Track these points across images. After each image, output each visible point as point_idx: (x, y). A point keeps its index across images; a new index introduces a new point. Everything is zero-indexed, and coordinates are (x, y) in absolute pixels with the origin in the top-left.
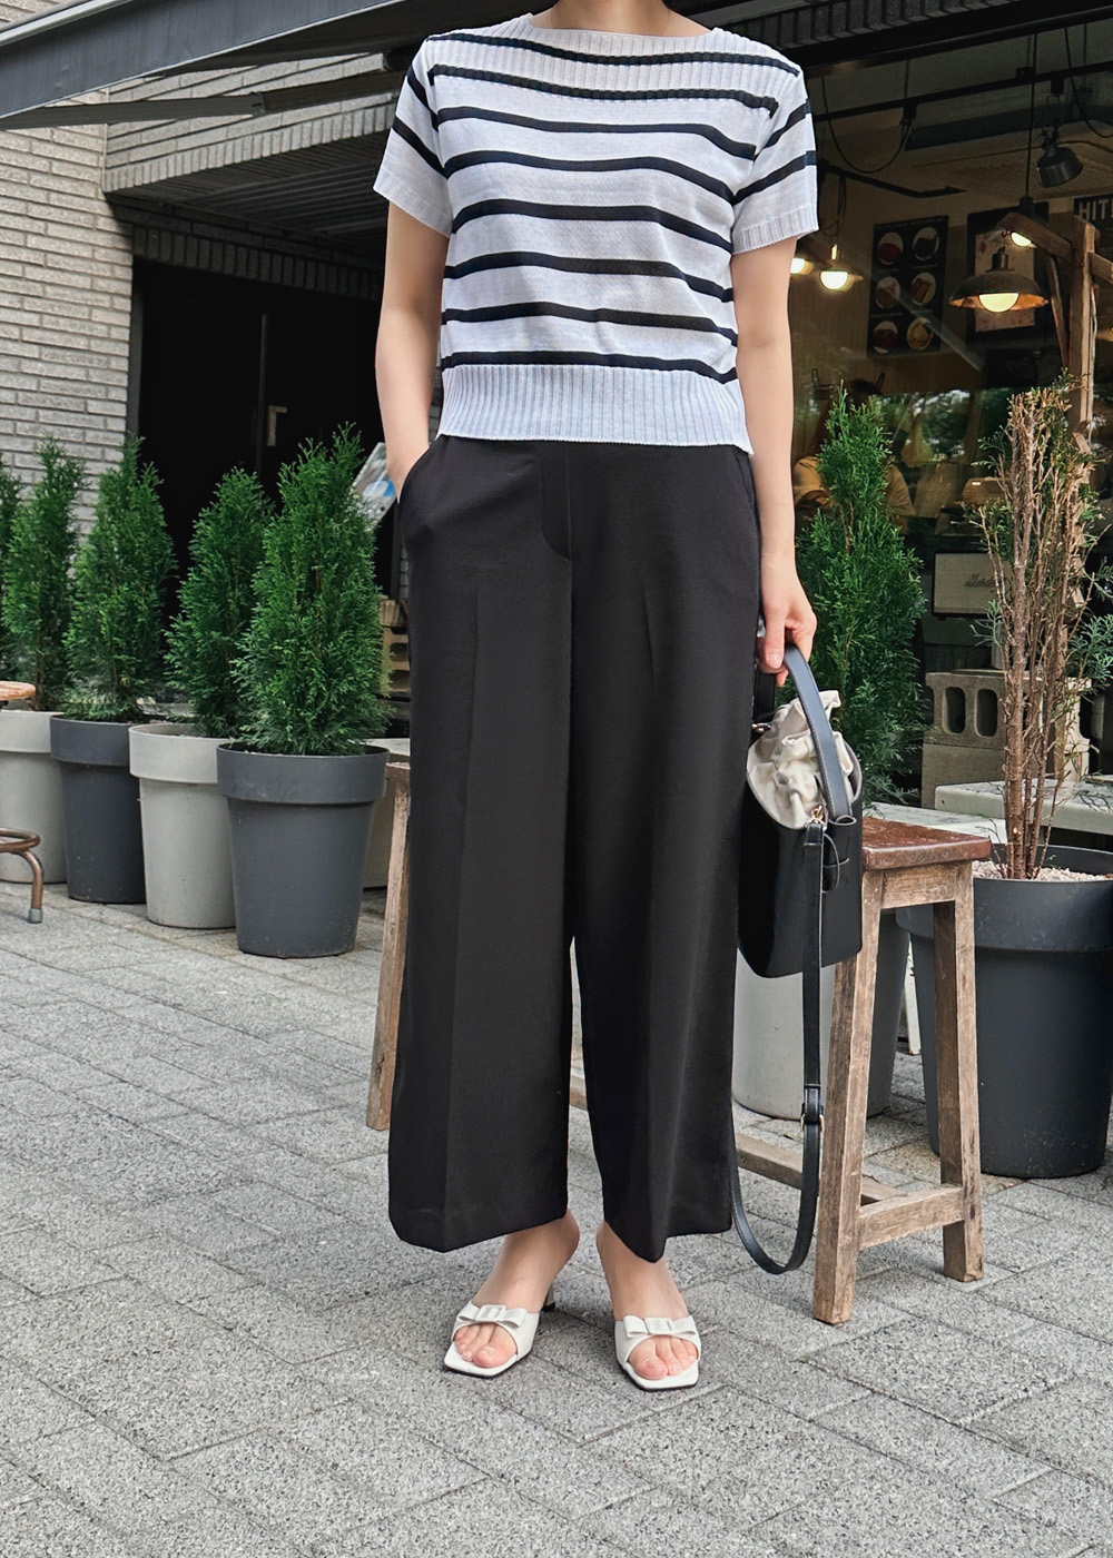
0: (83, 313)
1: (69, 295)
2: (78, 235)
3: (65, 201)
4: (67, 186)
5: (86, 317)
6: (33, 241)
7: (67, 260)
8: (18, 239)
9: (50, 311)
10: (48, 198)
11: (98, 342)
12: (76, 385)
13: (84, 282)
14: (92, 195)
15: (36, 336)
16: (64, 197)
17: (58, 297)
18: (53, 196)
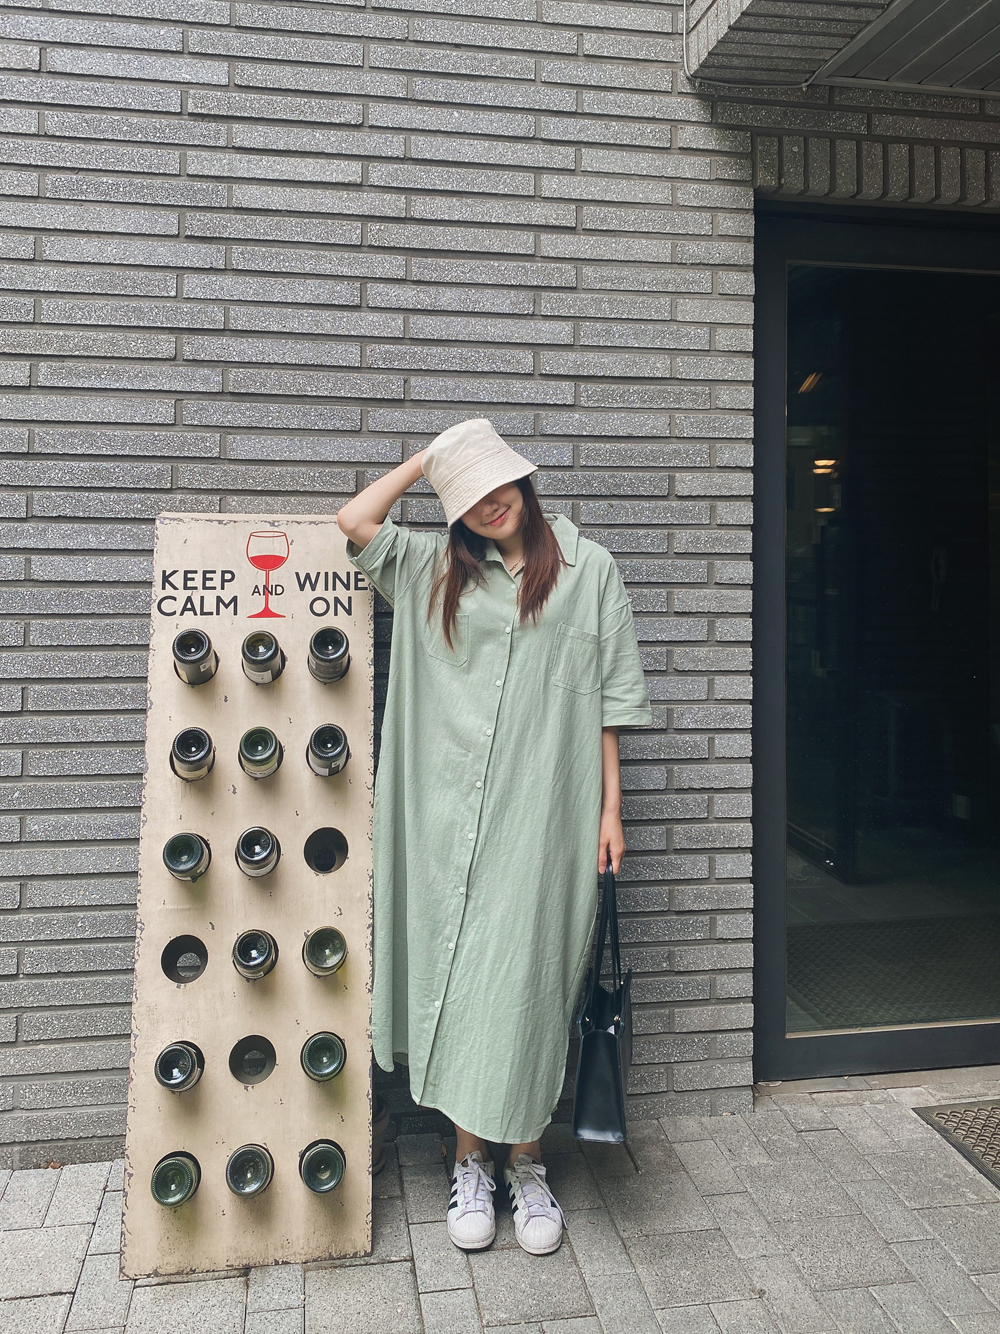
0: (659, 307)
1: (630, 277)
2: (643, 163)
3: (612, 103)
4: (614, 74)
5: (666, 316)
6: (551, 185)
7: (622, 212)
8: (523, 183)
9: (592, 313)
10: (578, 101)
11: (693, 360)
12: (649, 446)
13: (660, 250)
14: (665, 86)
15: (566, 362)
16: (611, 96)
17: (608, 285)
18: (589, 96)
